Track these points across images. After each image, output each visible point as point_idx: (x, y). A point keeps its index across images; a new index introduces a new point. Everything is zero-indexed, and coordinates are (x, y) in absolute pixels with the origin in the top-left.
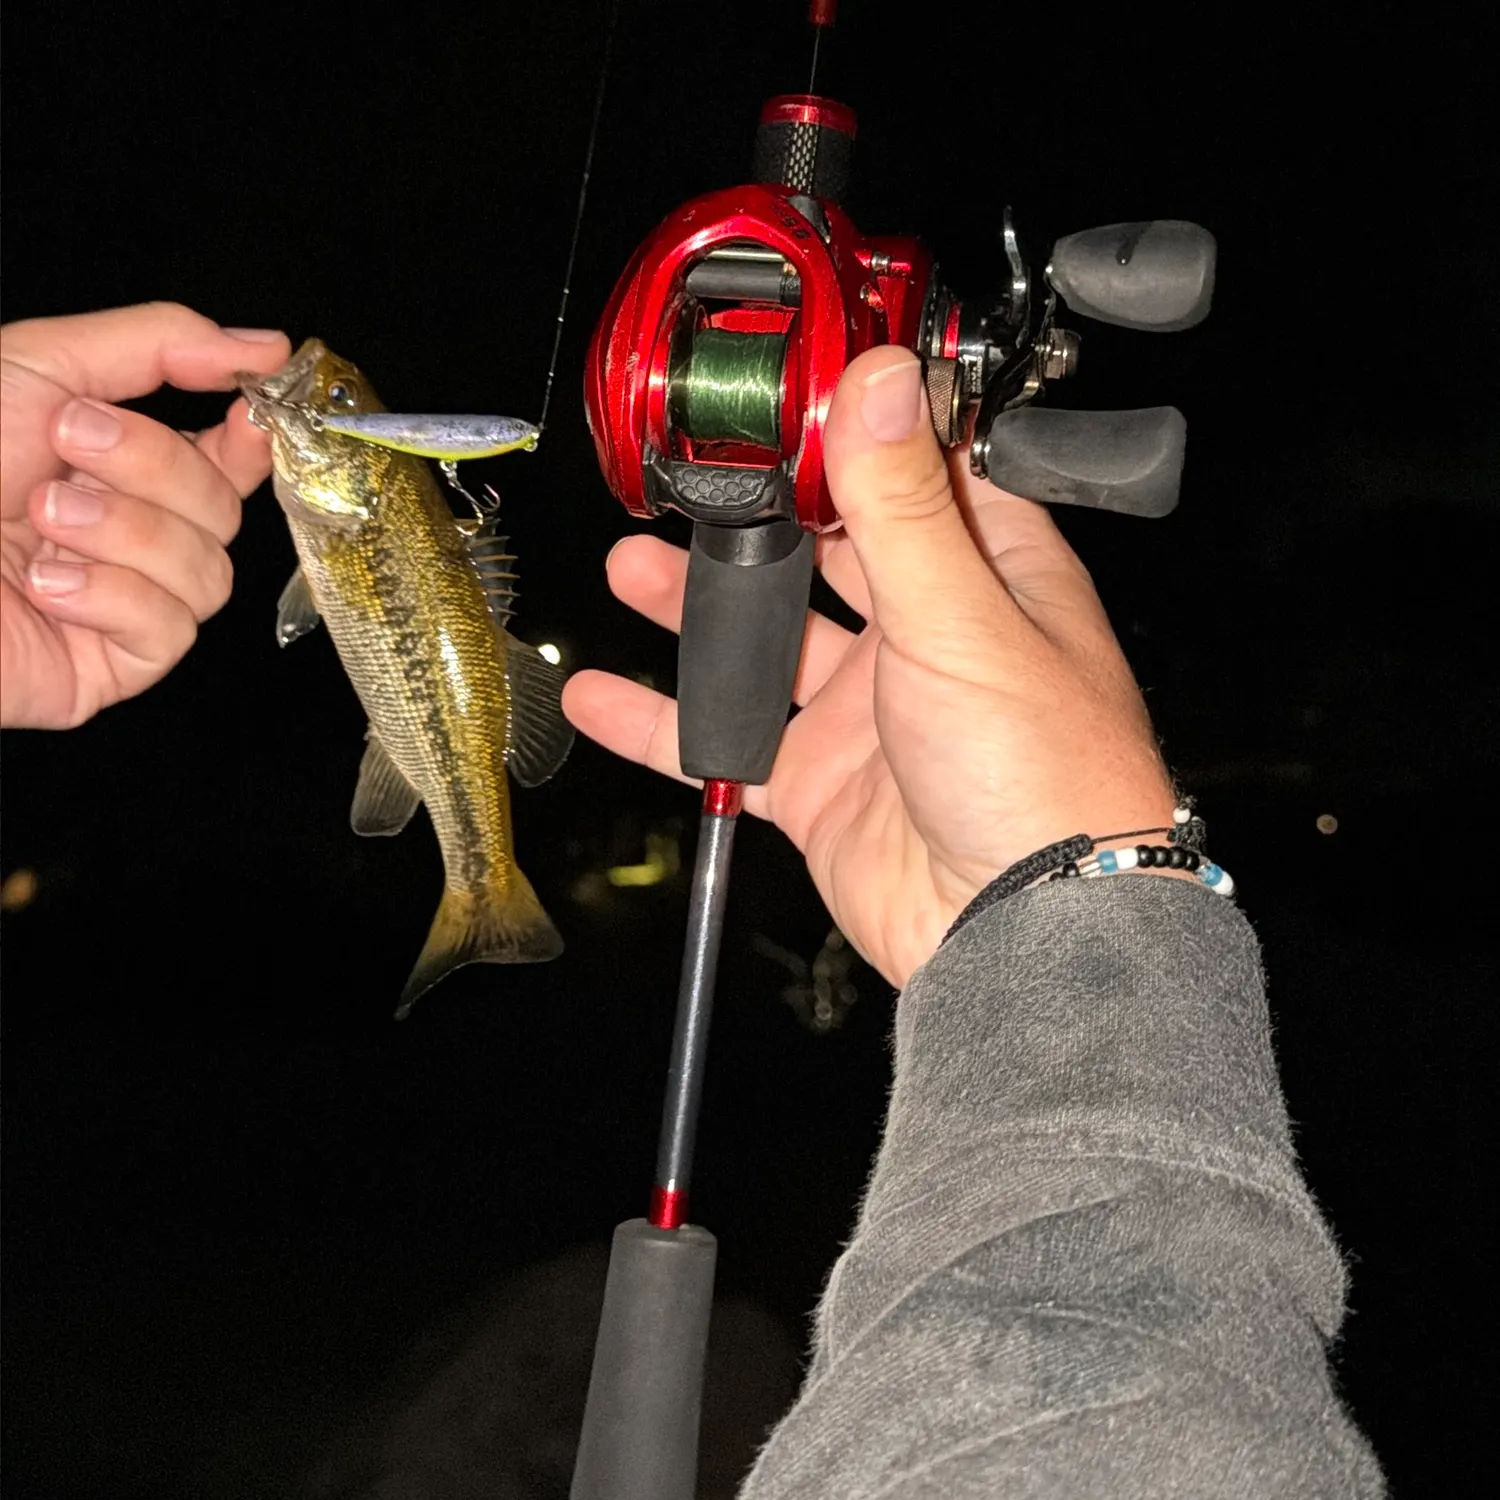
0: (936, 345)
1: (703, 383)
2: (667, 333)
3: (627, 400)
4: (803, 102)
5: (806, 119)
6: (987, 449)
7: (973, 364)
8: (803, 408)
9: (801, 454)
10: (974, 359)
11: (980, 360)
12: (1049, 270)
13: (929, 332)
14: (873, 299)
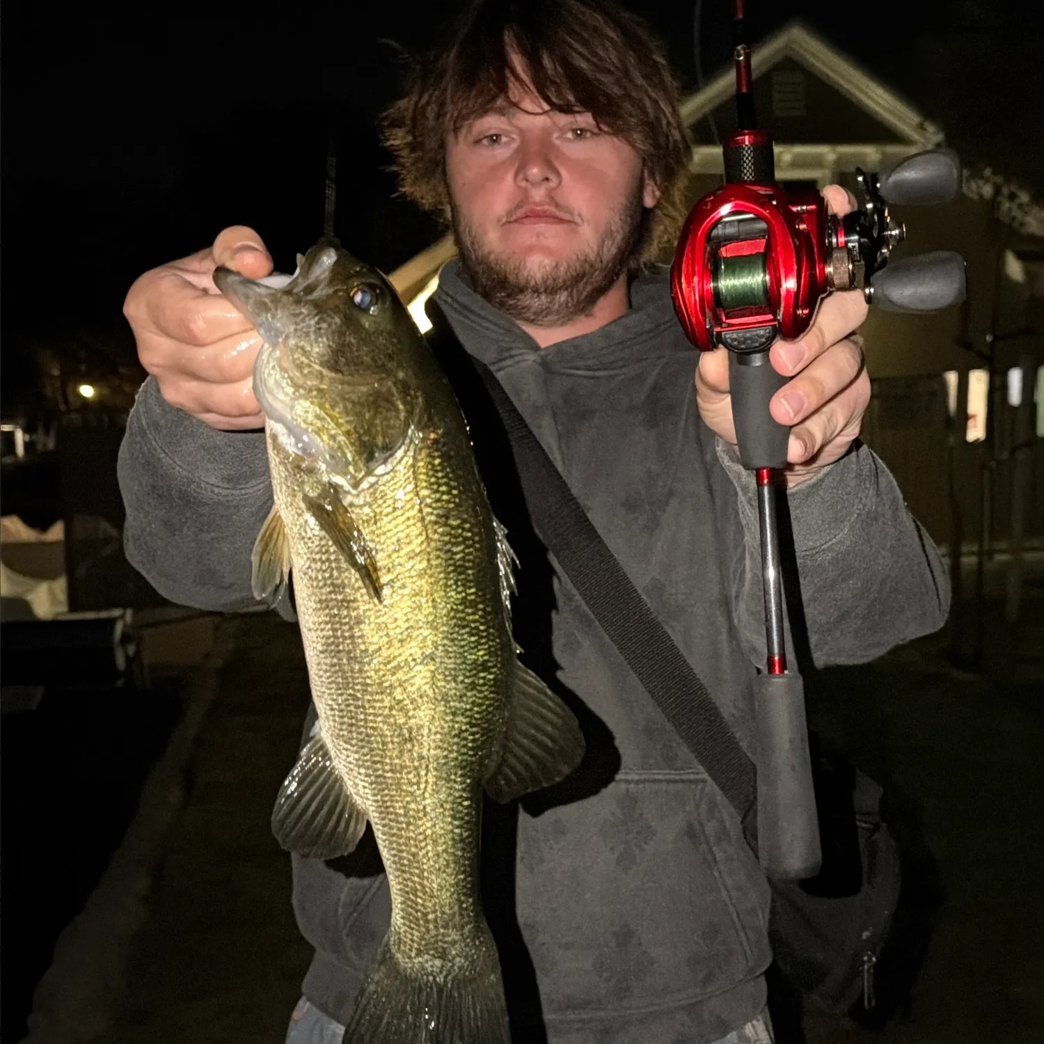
0: (834, 240)
1: (727, 283)
2: (707, 264)
3: (695, 300)
4: (745, 135)
5: (747, 143)
6: (872, 290)
7: (854, 247)
8: (779, 285)
9: (782, 309)
10: (853, 244)
11: (857, 244)
12: (878, 185)
13: (830, 236)
14: (803, 227)
